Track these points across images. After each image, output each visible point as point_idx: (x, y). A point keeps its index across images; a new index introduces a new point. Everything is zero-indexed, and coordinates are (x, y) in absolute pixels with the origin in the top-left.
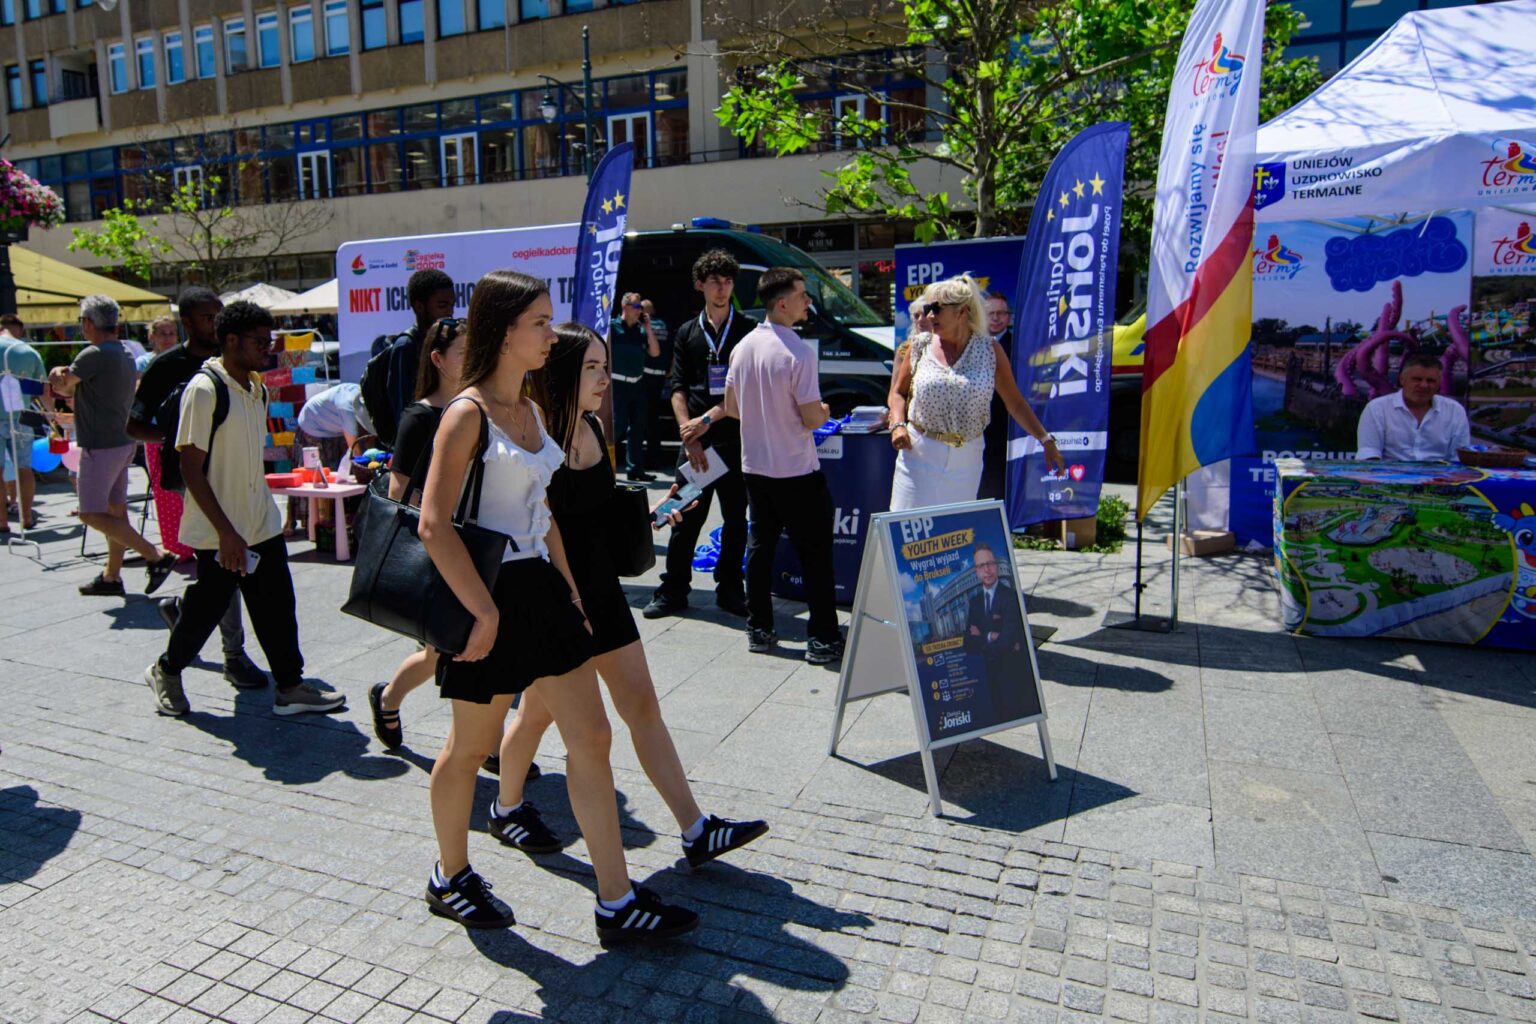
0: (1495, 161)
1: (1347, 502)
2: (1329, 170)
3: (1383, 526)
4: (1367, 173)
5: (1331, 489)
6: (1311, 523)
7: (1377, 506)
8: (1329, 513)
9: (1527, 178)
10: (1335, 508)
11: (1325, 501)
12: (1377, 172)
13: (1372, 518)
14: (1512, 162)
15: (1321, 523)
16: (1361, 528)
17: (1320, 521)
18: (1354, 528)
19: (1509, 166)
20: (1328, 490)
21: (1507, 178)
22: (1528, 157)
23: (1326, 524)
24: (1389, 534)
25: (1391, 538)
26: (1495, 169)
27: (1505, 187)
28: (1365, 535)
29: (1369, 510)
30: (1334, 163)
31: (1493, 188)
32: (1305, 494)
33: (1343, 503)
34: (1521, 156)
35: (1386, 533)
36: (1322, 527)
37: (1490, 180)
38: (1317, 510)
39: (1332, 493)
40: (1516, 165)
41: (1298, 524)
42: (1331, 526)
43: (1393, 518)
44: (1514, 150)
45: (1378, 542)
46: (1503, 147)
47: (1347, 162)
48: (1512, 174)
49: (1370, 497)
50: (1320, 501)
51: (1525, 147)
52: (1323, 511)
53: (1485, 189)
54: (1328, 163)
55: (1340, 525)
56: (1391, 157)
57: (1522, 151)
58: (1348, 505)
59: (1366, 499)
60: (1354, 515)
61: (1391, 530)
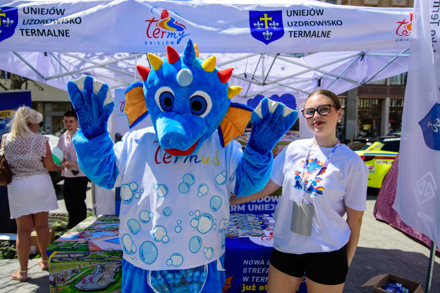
0: (153, 21)
1: (84, 263)
2: (49, 16)
3: (110, 276)
4: (71, 21)
5: (72, 256)
6: (63, 280)
7: (103, 263)
8: (74, 271)
9: (172, 34)
10: (78, 268)
11: (70, 263)
12: (78, 21)
13: (102, 272)
14: (163, 22)
15: (69, 279)
16: (96, 279)
17: (69, 277)
18: (91, 279)
19: (161, 24)
20: (69, 257)
21: (161, 33)
22: (173, 20)
23: (73, 279)
24: (114, 280)
25: (115, 282)
26: (154, 26)
27: (159, 39)
28: (99, 283)
29: (99, 266)
30: (52, 12)
31: (153, 39)
32: (56, 260)
33: (81, 263)
34: (168, 18)
35: (112, 280)
36: (70, 281)
37: (151, 34)
38: (65, 271)
39: (73, 258)
40: (165, 24)
41: (54, 281)
42: (76, 280)
43: (114, 270)
44: (165, 15)
45: (108, 287)
46: (159, 12)
47: (61, 12)
48: (164, 30)
49: (97, 259)
50: (66, 263)
51: (172, 14)
52: (69, 270)
53: (149, 40)
54: (48, 11)
55: (82, 278)
56: (88, 12)
57: (169, 16)
58: (85, 265)
59: (95, 260)
60: (89, 271)
61: (114, 278)
